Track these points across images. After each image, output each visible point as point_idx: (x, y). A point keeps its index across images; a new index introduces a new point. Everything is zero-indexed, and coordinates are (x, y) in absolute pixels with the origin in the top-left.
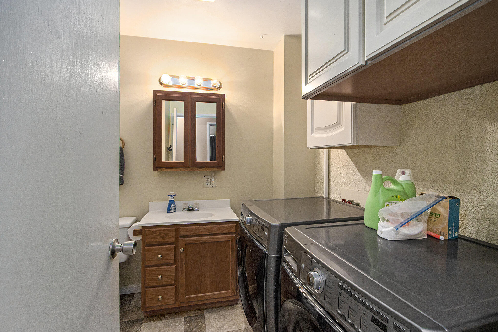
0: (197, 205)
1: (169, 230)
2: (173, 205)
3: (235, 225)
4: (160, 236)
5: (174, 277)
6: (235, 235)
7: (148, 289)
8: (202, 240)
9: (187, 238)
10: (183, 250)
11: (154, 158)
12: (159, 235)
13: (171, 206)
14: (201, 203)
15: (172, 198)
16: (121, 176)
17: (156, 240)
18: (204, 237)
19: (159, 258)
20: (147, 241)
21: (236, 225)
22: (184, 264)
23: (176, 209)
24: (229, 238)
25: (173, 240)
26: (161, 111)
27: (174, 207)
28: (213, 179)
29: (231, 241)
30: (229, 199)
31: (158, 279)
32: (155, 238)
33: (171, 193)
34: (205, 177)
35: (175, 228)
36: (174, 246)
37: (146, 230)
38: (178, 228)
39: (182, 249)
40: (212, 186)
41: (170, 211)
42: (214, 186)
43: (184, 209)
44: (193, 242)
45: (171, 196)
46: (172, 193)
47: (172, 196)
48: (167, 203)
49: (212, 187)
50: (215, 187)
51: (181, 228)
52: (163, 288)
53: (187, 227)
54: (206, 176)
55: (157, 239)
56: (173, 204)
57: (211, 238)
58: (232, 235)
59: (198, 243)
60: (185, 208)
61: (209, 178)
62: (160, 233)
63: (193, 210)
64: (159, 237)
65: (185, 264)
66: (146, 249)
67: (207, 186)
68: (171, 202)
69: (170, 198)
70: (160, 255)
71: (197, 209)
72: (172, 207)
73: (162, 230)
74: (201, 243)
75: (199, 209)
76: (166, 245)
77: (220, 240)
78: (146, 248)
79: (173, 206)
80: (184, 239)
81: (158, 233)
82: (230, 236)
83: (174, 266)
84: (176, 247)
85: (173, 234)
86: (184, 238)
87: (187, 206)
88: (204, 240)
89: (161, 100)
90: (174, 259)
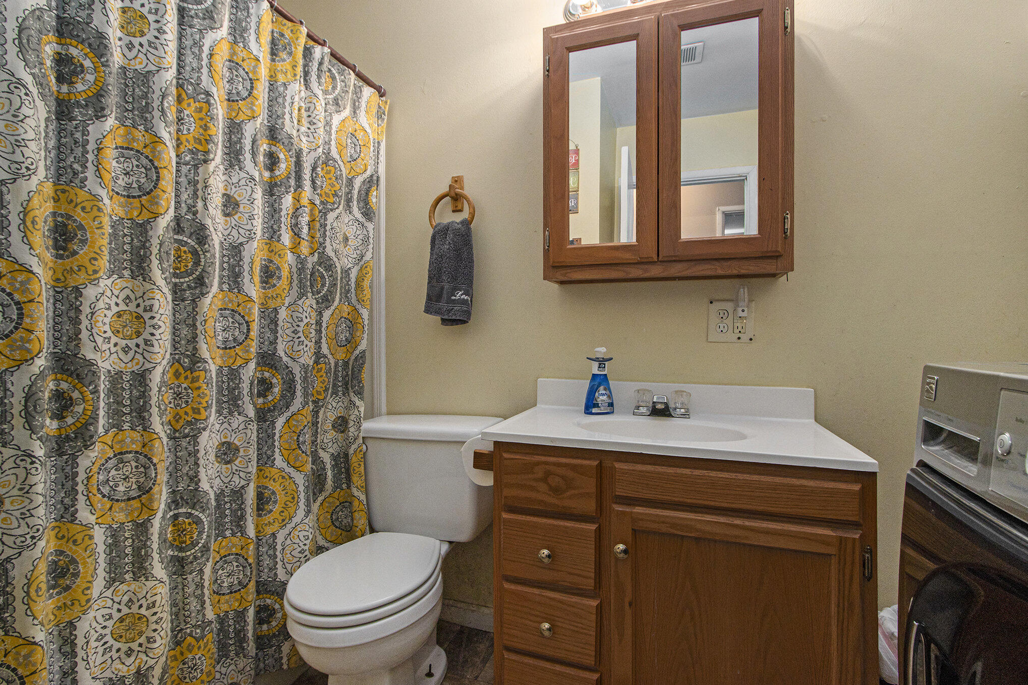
0: (684, 399)
1: (574, 468)
2: (602, 390)
3: (856, 487)
4: (548, 484)
5: (592, 640)
6: (857, 536)
7: (513, 657)
8: (698, 526)
9: (638, 510)
10: (625, 551)
11: (544, 238)
12: (544, 479)
13: (597, 394)
14: (698, 392)
15: (599, 367)
16: (464, 299)
17: (533, 495)
18: (708, 518)
19: (541, 560)
20: (507, 492)
21: (863, 488)
22: (627, 605)
23: (611, 405)
24: (824, 541)
25: (590, 506)
26: (566, 87)
27: (605, 398)
28: (743, 311)
29: (834, 561)
30: (809, 387)
31: (540, 632)
32: (532, 489)
33: (597, 349)
34: (711, 302)
35: (596, 463)
36: (593, 527)
37: (506, 455)
38: (607, 463)
39: (621, 547)
40: (740, 335)
41: (594, 410)
42: (745, 338)
43: (638, 407)
44: (664, 529)
45: (596, 360)
46: (601, 351)
47: (602, 362)
48: (586, 384)
49: (739, 338)
50: (751, 339)
51: (618, 465)
52: (558, 668)
53: (639, 467)
54: (718, 300)
55: (538, 491)
56: (602, 388)
57: (737, 526)
58: (841, 533)
59: (683, 537)
60: (642, 404)
61: (729, 306)
62: (548, 474)
63: (670, 415)
64: (543, 487)
65: (630, 604)
66: (505, 520)
67: (722, 334)
68: (599, 381)
69: (595, 369)
70: (546, 552)
71: (683, 410)
72: (601, 397)
73: (555, 464)
74: (697, 540)
75: (691, 411)
76: (568, 519)
77: (782, 543)
78: (505, 515)
79: (603, 395)
80: (628, 509)
81: (539, 472)
82: (831, 533)
83: (594, 603)
84: (599, 531)
85: (590, 485)
86: (629, 505)
87: (647, 397)
88: (708, 528)
89: (565, 50)
90: (593, 575)
